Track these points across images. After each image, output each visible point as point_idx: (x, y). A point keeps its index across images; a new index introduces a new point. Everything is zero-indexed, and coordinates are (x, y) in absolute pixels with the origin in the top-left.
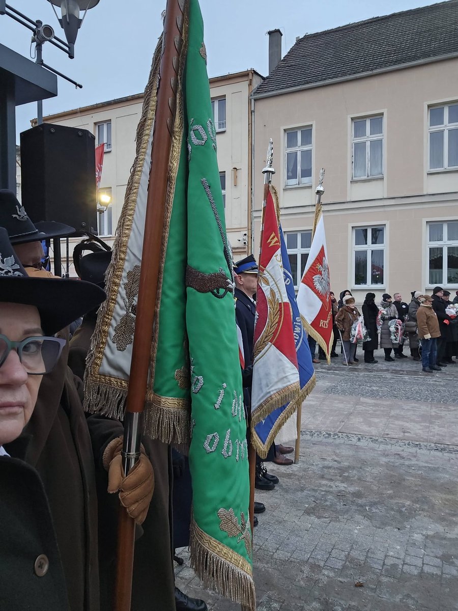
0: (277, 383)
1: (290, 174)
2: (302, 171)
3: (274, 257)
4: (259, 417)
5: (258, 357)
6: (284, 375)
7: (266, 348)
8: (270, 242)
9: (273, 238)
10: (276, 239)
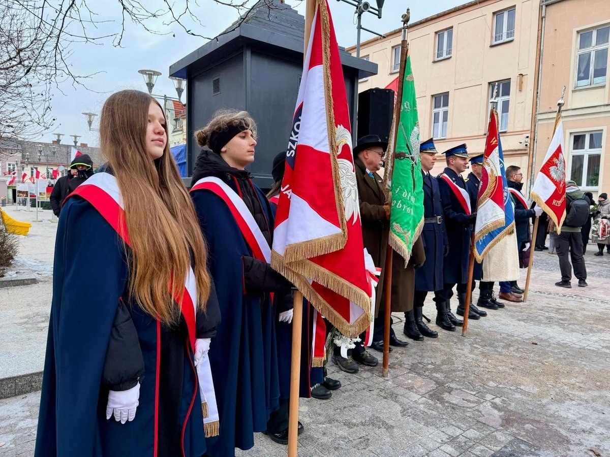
0: (491, 218)
1: (582, 75)
2: (595, 70)
3: (494, 151)
4: (479, 237)
5: (481, 206)
6: (496, 214)
7: (486, 201)
8: (492, 143)
9: (494, 140)
10: (496, 141)
